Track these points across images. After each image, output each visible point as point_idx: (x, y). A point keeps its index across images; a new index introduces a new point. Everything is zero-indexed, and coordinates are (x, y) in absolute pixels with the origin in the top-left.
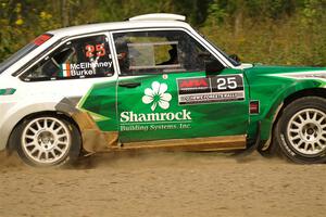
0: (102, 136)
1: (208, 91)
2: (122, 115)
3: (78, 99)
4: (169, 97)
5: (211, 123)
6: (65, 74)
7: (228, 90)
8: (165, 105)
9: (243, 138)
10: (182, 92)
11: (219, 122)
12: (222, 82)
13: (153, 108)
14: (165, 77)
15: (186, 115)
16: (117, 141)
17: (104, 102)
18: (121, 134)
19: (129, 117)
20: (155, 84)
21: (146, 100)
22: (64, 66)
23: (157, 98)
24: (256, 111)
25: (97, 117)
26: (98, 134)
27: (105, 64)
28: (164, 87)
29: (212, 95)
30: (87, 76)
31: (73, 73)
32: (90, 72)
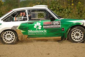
0: (24, 36)
1: (51, 25)
2: (29, 31)
3: (17, 26)
5: (52, 33)
6: (15, 20)
7: (56, 25)
8: (40, 28)
9: (60, 37)
10: (44, 25)
11: (54, 33)
12: (55, 23)
13: (37, 29)
14: (40, 21)
16: (27, 37)
17: (24, 27)
18: (28, 35)
19: (30, 31)
21: (35, 27)
22: (15, 18)
23: (38, 26)
24: (64, 30)
25: (22, 31)
26: (23, 35)
27: (25, 18)
28: (40, 24)
29: (52, 26)
30: (20, 21)
31: (17, 20)
32: (21, 20)
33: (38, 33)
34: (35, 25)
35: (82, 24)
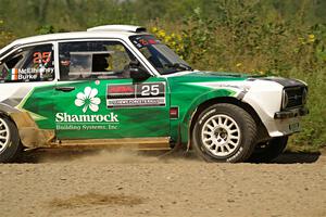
0: (41, 134)
1: (133, 96)
2: (57, 115)
3: (19, 100)
4: (98, 101)
5: (137, 125)
6: (13, 78)
7: (151, 96)
8: (94, 108)
9: (167, 140)
10: (109, 97)
11: (144, 124)
12: (146, 89)
13: (84, 110)
14: (97, 83)
15: (114, 117)
16: (55, 138)
17: (42, 103)
18: (57, 132)
20: (88, 89)
21: (78, 103)
22: (13, 70)
23: (87, 101)
24: (176, 116)
25: (35, 117)
26: (37, 132)
27: (48, 70)
28: (95, 92)
29: (136, 100)
30: (31, 80)
31: (20, 77)
32: (35, 77)
33: (88, 124)
34: (80, 95)
35: (235, 96)
